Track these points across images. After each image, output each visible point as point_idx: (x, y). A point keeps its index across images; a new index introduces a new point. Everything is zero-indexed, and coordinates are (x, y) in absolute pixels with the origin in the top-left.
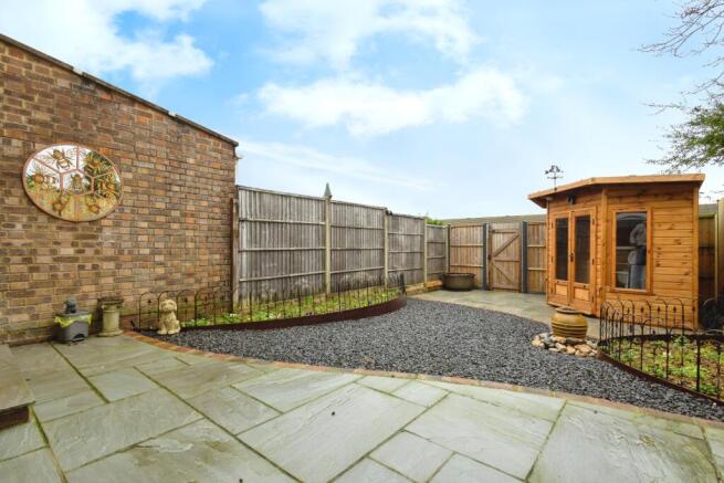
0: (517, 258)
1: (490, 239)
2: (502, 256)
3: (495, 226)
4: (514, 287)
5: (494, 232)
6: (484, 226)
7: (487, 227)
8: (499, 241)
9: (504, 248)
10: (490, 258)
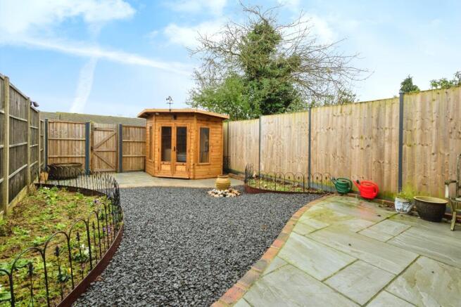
0: (115, 149)
1: (92, 134)
2: (104, 148)
3: (96, 125)
4: (112, 170)
5: (96, 129)
6: (87, 124)
7: (88, 125)
8: (99, 137)
9: (105, 142)
10: (92, 149)
